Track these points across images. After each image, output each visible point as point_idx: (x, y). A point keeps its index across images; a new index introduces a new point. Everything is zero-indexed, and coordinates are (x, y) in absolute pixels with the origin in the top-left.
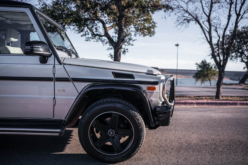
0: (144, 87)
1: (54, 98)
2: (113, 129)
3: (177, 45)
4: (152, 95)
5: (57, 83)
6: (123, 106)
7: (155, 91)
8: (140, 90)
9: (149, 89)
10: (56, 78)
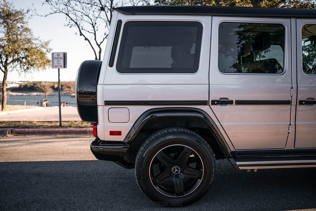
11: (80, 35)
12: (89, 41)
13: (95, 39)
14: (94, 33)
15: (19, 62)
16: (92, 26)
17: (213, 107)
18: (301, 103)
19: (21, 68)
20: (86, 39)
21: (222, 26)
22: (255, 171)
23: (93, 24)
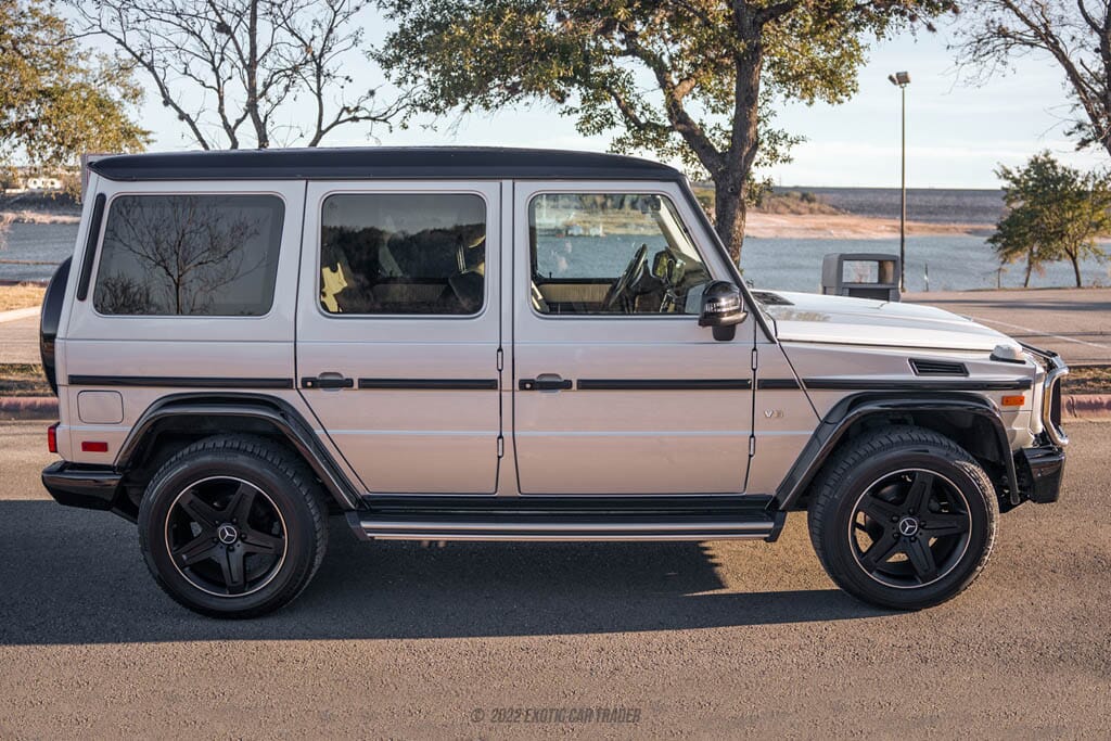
0: (993, 398)
1: (752, 436)
2: (911, 515)
3: (902, 79)
4: (1015, 417)
5: (761, 395)
6: (945, 452)
7: (1022, 408)
8: (984, 406)
9: (1005, 401)
10: (759, 380)
11: (162, 105)
12: (192, 124)
13: (221, 110)
14: (217, 87)
15: (26, 135)
16: (211, 66)
17: (307, 393)
18: (523, 385)
19: (32, 155)
20: (183, 116)
21: (332, 204)
22: (441, 545)
23: (212, 62)
